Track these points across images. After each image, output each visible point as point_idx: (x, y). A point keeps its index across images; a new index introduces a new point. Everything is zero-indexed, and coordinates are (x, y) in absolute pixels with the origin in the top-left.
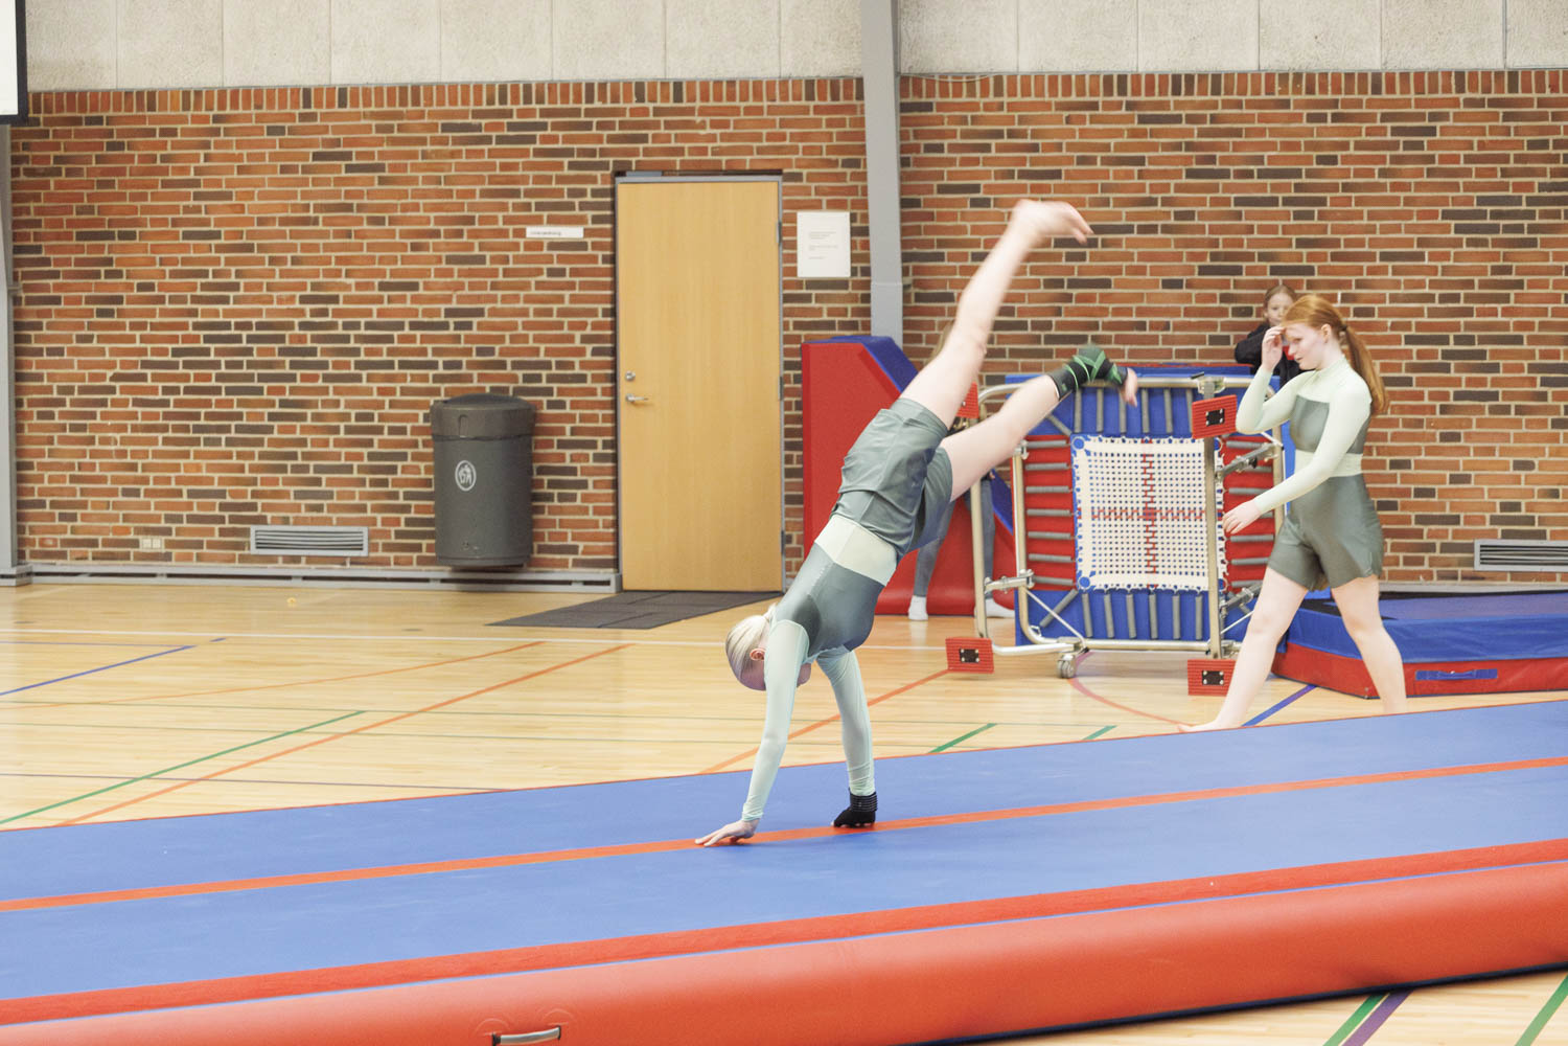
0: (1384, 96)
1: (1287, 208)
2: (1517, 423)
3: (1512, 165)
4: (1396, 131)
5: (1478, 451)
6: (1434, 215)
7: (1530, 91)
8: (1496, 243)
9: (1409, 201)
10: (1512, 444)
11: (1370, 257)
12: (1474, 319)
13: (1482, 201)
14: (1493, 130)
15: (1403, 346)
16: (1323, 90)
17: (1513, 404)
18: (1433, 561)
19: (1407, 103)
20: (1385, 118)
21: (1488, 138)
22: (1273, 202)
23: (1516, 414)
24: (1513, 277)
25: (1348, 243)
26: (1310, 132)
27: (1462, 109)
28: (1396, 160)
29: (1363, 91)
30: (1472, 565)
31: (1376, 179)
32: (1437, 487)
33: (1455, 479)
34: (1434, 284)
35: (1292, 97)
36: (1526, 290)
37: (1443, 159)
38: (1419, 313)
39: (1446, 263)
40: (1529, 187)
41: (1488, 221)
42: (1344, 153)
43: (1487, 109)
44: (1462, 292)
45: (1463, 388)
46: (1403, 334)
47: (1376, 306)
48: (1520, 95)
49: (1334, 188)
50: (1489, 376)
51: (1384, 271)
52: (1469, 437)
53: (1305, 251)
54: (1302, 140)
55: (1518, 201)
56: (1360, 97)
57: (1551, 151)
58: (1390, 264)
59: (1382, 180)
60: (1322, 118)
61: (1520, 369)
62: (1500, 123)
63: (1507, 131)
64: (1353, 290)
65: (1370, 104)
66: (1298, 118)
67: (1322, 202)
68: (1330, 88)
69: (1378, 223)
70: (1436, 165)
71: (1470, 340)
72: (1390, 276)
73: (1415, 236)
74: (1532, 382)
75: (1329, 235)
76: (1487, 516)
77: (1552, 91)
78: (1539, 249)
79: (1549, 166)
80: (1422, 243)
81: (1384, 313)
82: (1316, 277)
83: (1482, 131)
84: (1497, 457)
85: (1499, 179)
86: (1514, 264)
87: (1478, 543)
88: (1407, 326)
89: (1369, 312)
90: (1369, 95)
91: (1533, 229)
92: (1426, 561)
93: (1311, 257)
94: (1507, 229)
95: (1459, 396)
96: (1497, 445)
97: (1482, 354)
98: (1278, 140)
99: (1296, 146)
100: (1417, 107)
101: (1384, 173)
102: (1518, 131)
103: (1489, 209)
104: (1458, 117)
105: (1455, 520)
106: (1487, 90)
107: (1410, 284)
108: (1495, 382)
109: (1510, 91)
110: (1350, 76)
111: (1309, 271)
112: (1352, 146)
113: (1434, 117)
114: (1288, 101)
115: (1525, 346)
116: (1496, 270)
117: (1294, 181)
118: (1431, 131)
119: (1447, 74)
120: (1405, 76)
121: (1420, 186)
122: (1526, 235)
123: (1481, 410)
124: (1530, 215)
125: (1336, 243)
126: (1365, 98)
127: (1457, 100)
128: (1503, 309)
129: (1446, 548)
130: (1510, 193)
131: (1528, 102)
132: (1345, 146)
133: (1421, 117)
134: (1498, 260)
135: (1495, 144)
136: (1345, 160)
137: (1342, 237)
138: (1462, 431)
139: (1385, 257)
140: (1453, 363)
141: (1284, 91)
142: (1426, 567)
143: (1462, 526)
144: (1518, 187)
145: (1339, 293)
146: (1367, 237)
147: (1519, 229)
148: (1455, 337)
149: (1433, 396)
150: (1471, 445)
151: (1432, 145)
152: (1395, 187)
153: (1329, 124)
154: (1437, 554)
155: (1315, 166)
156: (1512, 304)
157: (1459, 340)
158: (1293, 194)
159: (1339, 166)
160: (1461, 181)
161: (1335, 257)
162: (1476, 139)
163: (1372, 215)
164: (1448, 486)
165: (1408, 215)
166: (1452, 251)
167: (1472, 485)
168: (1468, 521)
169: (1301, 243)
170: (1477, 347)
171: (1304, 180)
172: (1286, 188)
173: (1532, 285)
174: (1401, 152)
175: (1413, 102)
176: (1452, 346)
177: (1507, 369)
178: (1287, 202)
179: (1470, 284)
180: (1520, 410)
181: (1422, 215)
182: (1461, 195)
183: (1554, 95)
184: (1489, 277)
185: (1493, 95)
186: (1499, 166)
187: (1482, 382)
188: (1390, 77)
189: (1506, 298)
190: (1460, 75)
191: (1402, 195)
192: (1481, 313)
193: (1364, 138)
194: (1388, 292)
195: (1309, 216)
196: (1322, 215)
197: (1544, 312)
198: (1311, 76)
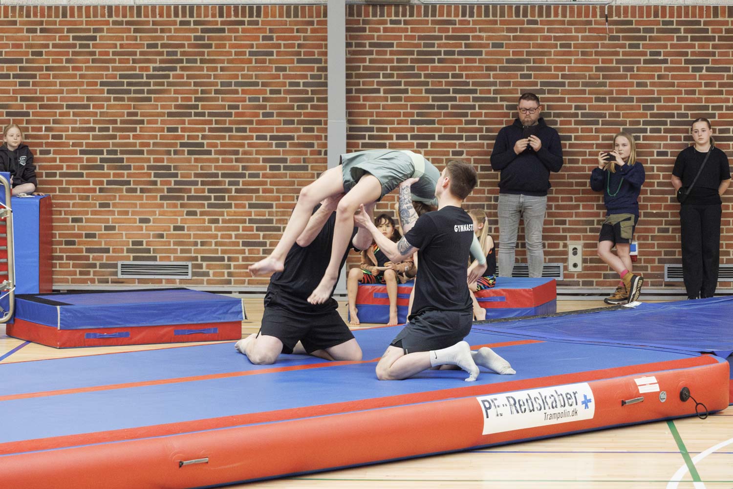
0: (68, 19)
1: (15, 80)
2: (141, 198)
3: (138, 57)
4: (75, 38)
5: (120, 213)
6: (95, 84)
7: (148, 17)
8: (130, 99)
9: (82, 76)
10: (138, 209)
11: (61, 107)
12: (117, 141)
13: (122, 76)
14: (128, 38)
15: (78, 156)
16: (35, 15)
17: (139, 187)
18: (95, 273)
19: (81, 23)
20: (69, 31)
21: (125, 42)
22: (8, 76)
23: (141, 192)
24: (139, 118)
25: (49, 99)
26: (28, 38)
27: (111, 26)
28: (74, 53)
29: (57, 16)
30: (117, 276)
31: (64, 64)
32: (97, 233)
33: (107, 228)
34: (95, 122)
35: (18, 19)
36: (145, 125)
37: (101, 54)
38: (87, 137)
39: (102, 110)
40: (147, 69)
41: (125, 87)
42: (47, 50)
43: (124, 26)
44: (111, 126)
45: (112, 179)
46: (78, 149)
47: (64, 134)
48: (143, 19)
49: (41, 69)
50: (126, 172)
51: (68, 114)
52: (115, 205)
53: (24, 103)
54: (24, 43)
55: (141, 77)
56: (55, 19)
57: (159, 49)
58: (71, 111)
59: (67, 65)
60: (35, 31)
61: (142, 168)
62: (132, 34)
63: (135, 39)
64: (52, 125)
65: (61, 23)
66: (21, 30)
67: (34, 76)
68: (39, 14)
69: (65, 88)
70: (97, 57)
71: (115, 152)
72: (71, 117)
73: (85, 96)
74: (149, 175)
75: (38, 95)
76: (125, 248)
77: (160, 17)
78: (152, 103)
79: (158, 58)
80: (89, 99)
81: (68, 137)
82: (31, 118)
83: (122, 38)
84: (130, 216)
85: (131, 64)
86: (139, 111)
87: (120, 263)
88: (81, 145)
89: (60, 137)
90: (61, 19)
91: (149, 92)
92: (92, 273)
93: (28, 107)
94: (136, 92)
95: (109, 183)
96: (130, 210)
97: (122, 160)
98: (10, 42)
99: (20, 46)
100: (86, 25)
101: (68, 61)
102: (141, 38)
103: (125, 81)
104: (109, 30)
105: (107, 251)
106: (124, 16)
107: (83, 122)
108: (129, 175)
109: (137, 17)
110: (50, 8)
111: (27, 114)
112: (51, 46)
113: (95, 30)
114: (16, 21)
115: (145, 156)
116: (129, 114)
117: (18, 65)
118: (94, 38)
119: (103, 7)
120: (80, 8)
121: (87, 68)
122: (146, 95)
123: (121, 190)
124: (148, 84)
125: (42, 99)
126: (58, 20)
127: (109, 21)
128: (133, 135)
129: (102, 266)
130: (137, 72)
131: (147, 23)
132: (47, 46)
133: (88, 30)
134: (130, 109)
135: (129, 46)
136: (48, 53)
137: (45, 96)
138: (111, 202)
139: (68, 107)
140: (106, 165)
141: (13, 16)
142: (91, 276)
143: (111, 254)
144: (141, 69)
145: (44, 126)
146: (59, 96)
147: (142, 92)
148: (107, 150)
149: (95, 183)
150: (116, 210)
151: (94, 46)
152: (74, 68)
153: (39, 34)
154: (98, 269)
155: (30, 57)
156: (138, 133)
157: (109, 152)
158: (18, 72)
159: (44, 57)
160: (110, 65)
161: (41, 107)
162: (118, 43)
163: (61, 84)
164: (103, 232)
165: (82, 84)
166: (105, 104)
167: (116, 232)
168: (114, 251)
169: (23, 99)
170: (119, 156)
171: (24, 65)
172: (14, 69)
173: (149, 122)
174: (77, 49)
175: (84, 22)
176: (105, 156)
177: (136, 168)
178: (15, 76)
179: (115, 122)
180: (142, 191)
181: (88, 84)
182: (111, 73)
183: (161, 19)
184: (126, 118)
185: (128, 19)
186: (131, 58)
187: (122, 175)
188: (72, 8)
189: (135, 130)
190: (110, 8)
191: (78, 73)
192: (122, 137)
193: (57, 42)
194: (70, 126)
195: (27, 84)
196: (34, 84)
197: (155, 137)
198: (28, 8)
